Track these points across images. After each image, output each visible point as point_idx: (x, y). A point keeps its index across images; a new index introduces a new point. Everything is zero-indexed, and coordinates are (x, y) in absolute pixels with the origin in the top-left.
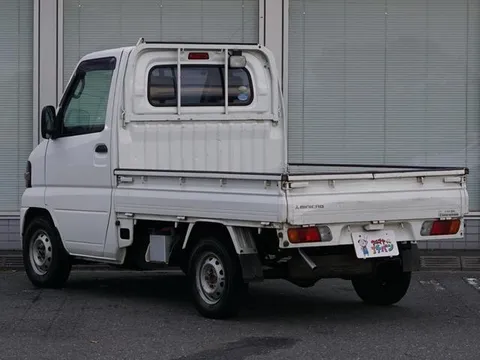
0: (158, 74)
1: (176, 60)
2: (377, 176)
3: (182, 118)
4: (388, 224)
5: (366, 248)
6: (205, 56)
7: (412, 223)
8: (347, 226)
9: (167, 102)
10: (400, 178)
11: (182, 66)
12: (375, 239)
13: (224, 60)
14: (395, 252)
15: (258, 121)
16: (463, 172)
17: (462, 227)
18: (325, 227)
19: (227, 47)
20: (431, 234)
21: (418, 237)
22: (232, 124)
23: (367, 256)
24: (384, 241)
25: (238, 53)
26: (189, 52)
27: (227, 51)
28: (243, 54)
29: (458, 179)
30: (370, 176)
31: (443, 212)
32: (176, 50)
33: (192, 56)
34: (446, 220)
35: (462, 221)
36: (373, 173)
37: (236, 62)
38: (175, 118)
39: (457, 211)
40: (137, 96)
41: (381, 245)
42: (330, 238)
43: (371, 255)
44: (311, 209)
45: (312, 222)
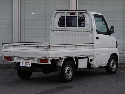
0: (62, 19)
2: (25, 45)
3: (66, 30)
5: (23, 64)
6: (74, 14)
7: (35, 59)
10: (31, 46)
13: (77, 15)
14: (30, 66)
18: (13, 57)
23: (22, 66)
25: (81, 13)
30: (24, 45)
31: (42, 57)
32: (65, 12)
33: (71, 14)
34: (43, 59)
36: (24, 44)
38: (64, 30)
39: (46, 57)
41: (27, 64)
45: (9, 55)
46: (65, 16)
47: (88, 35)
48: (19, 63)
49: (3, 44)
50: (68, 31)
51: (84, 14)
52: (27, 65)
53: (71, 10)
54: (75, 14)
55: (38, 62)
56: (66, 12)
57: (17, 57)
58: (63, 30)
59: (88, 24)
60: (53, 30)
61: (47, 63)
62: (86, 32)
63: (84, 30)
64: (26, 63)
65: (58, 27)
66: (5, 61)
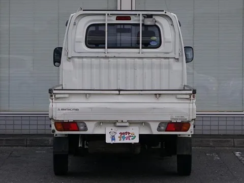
1: (105, 20)
2: (121, 92)
3: (108, 55)
4: (131, 123)
6: (128, 18)
8: (100, 123)
9: (100, 46)
11: (108, 24)
12: (122, 132)
14: (137, 140)
15: (164, 58)
16: (191, 92)
17: (192, 128)
18: (82, 122)
19: (141, 13)
20: (166, 131)
21: (156, 132)
22: (145, 60)
23: (113, 142)
24: (129, 133)
26: (116, 16)
27: (141, 15)
28: (154, 17)
29: (188, 96)
30: (117, 92)
31: (174, 117)
32: (105, 14)
35: (192, 123)
37: (148, 22)
38: (103, 55)
40: (77, 42)
41: (126, 136)
42: (86, 129)
43: (117, 141)
44: (70, 111)
45: (71, 119)
46: (106, 23)
47: (169, 67)
48: (103, 137)
49: (54, 92)
50: (115, 57)
51: (157, 18)
52: (128, 138)
53: (119, 9)
54: (130, 19)
55: (159, 130)
56: (108, 14)
57: (95, 123)
58: (99, 55)
59: (170, 42)
60: (69, 56)
61: (186, 130)
62: (163, 60)
63: (159, 55)
64: (124, 134)
65: (84, 50)
66: (57, 132)
